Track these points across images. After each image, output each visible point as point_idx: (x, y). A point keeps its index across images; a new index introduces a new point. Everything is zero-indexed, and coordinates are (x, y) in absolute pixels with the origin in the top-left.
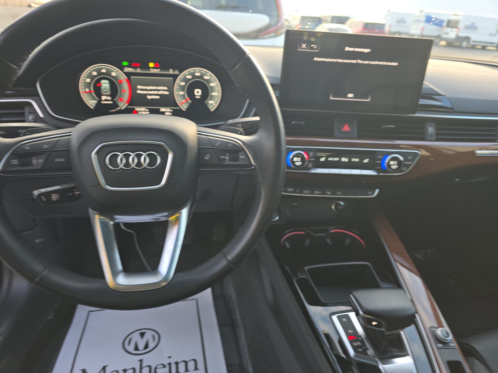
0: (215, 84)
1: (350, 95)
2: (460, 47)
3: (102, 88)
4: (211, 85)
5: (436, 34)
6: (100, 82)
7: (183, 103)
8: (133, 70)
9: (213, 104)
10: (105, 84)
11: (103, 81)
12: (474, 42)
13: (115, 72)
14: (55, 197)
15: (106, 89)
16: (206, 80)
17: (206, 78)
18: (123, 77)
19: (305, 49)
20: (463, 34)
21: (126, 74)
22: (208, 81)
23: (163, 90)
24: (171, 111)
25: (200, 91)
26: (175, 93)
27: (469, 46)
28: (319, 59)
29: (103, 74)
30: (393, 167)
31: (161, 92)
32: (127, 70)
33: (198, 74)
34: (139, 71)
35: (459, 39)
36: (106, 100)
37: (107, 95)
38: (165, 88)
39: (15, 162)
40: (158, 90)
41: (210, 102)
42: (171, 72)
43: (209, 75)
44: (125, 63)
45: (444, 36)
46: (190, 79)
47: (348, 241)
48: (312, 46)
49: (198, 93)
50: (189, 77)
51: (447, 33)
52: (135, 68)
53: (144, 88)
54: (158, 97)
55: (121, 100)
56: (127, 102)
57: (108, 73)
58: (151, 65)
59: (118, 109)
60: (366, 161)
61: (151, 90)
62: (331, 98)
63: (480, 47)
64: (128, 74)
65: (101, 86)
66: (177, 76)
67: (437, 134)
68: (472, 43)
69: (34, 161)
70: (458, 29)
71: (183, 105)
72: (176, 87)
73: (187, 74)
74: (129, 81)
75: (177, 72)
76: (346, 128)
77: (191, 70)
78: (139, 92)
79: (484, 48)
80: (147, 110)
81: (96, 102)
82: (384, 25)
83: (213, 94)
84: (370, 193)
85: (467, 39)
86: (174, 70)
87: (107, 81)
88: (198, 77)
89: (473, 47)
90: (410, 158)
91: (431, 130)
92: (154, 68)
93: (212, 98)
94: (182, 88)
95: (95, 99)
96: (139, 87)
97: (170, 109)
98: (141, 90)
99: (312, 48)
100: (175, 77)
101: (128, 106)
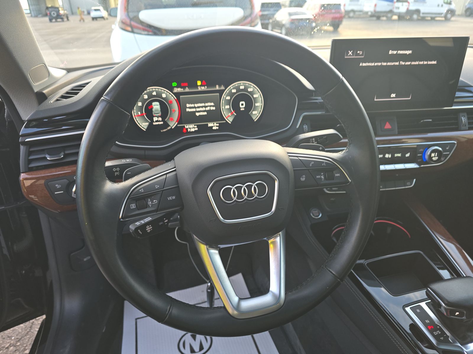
0: (258, 95)
1: (393, 95)
2: (411, 20)
3: (154, 110)
4: (255, 96)
5: (388, 9)
6: (152, 104)
7: (229, 116)
8: (182, 89)
9: (256, 114)
10: (156, 106)
11: (154, 104)
12: (423, 13)
13: (165, 94)
14: (149, 229)
15: (157, 110)
16: (250, 92)
17: (249, 90)
18: (173, 98)
19: (352, 56)
20: (413, 7)
21: (175, 94)
22: (252, 93)
23: (210, 106)
24: (218, 125)
25: (244, 103)
26: (222, 107)
27: (419, 18)
28: (364, 64)
29: (154, 96)
30: (434, 159)
31: (208, 109)
32: (176, 90)
33: (242, 87)
34: (187, 90)
35: (410, 12)
36: (157, 121)
37: (158, 117)
38: (212, 104)
39: (133, 206)
40: (205, 107)
41: (254, 113)
42: (217, 88)
43: (252, 88)
44: (174, 84)
45: (395, 11)
46: (235, 93)
47: (389, 230)
48: (358, 52)
49: (242, 105)
50: (234, 91)
51: (398, 8)
52: (184, 88)
53: (193, 105)
54: (205, 113)
55: (172, 120)
56: (177, 121)
57: (159, 95)
58: (199, 83)
59: (169, 128)
60: (408, 155)
61: (199, 107)
62: (375, 100)
63: (429, 18)
64: (177, 95)
65: (152, 108)
66: (224, 91)
67: (469, 123)
68: (421, 15)
69: (150, 203)
70: (409, 3)
71: (228, 118)
72: (222, 102)
73: (232, 88)
74: (178, 101)
75: (223, 88)
76: (388, 126)
77: (236, 84)
78: (188, 110)
79: (433, 19)
80: (196, 126)
81: (147, 124)
82: (340, 5)
83: (256, 105)
84: (408, 183)
85: (418, 11)
86: (220, 86)
87: (158, 103)
88: (242, 90)
89: (423, 19)
90: (447, 148)
91: (464, 119)
92: (201, 86)
93: (255, 108)
94: (228, 102)
95: (147, 121)
96: (188, 105)
97: (217, 123)
98: (190, 108)
99: (358, 55)
100: (221, 92)
101: (177, 124)
